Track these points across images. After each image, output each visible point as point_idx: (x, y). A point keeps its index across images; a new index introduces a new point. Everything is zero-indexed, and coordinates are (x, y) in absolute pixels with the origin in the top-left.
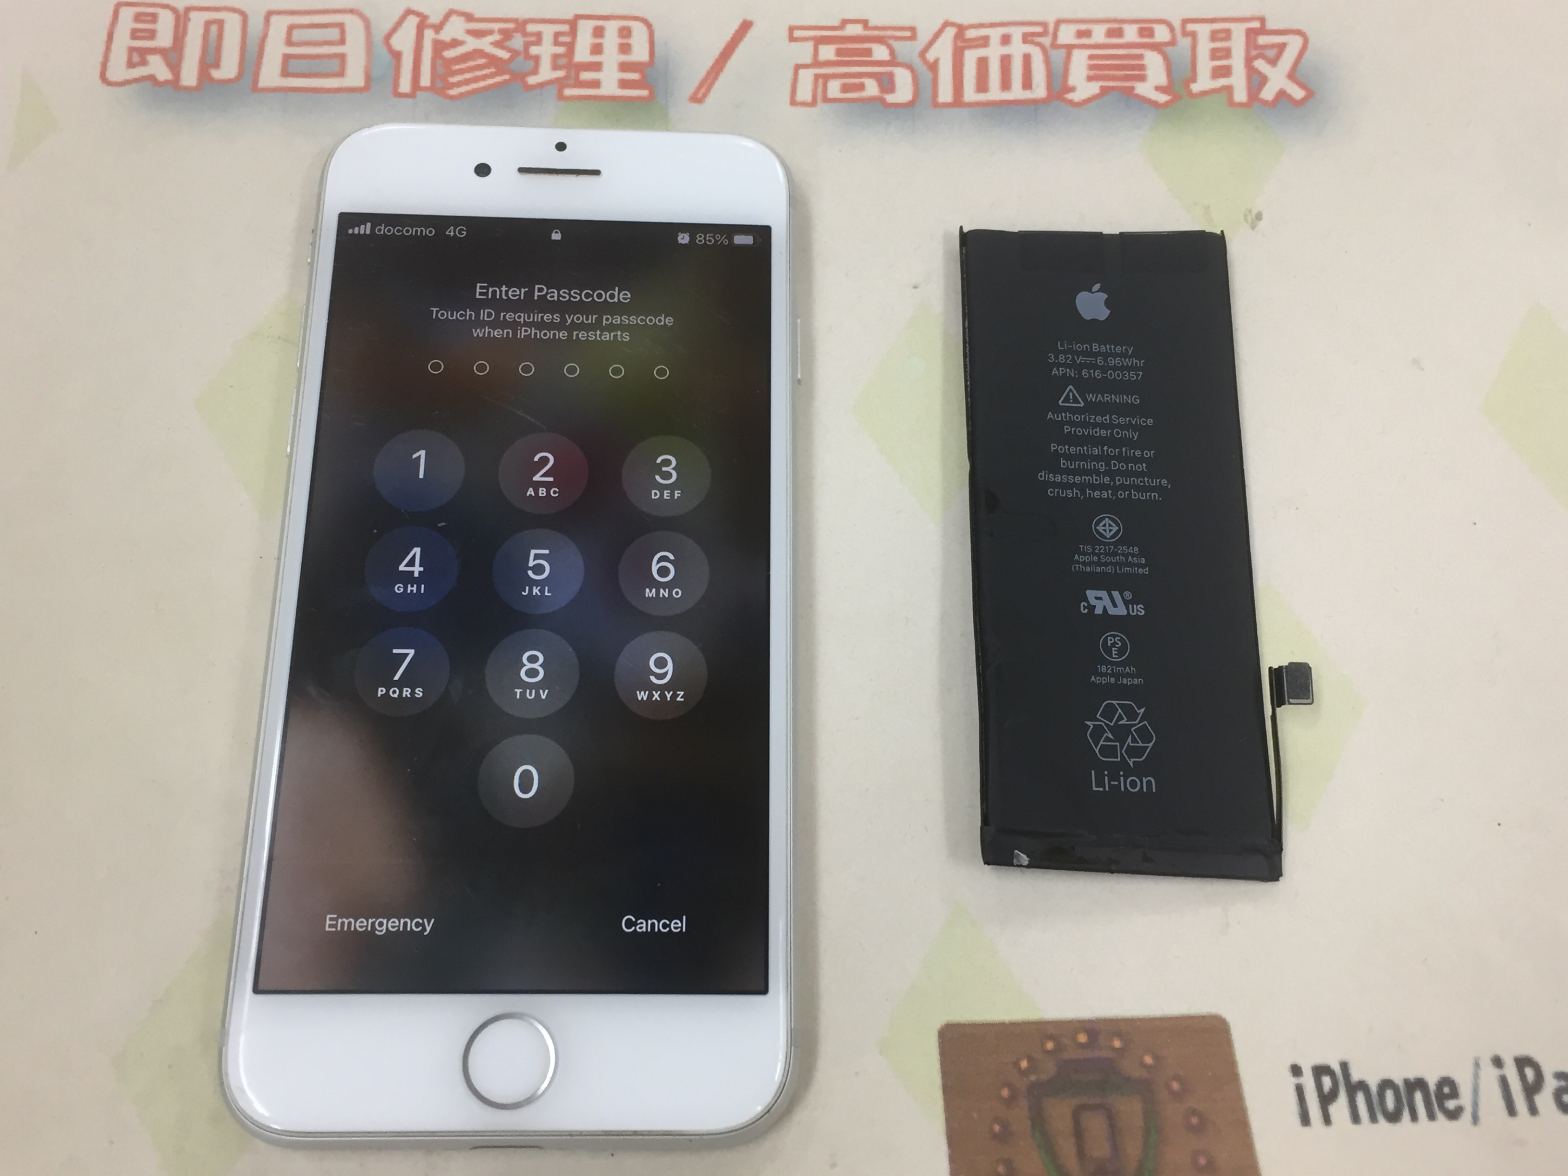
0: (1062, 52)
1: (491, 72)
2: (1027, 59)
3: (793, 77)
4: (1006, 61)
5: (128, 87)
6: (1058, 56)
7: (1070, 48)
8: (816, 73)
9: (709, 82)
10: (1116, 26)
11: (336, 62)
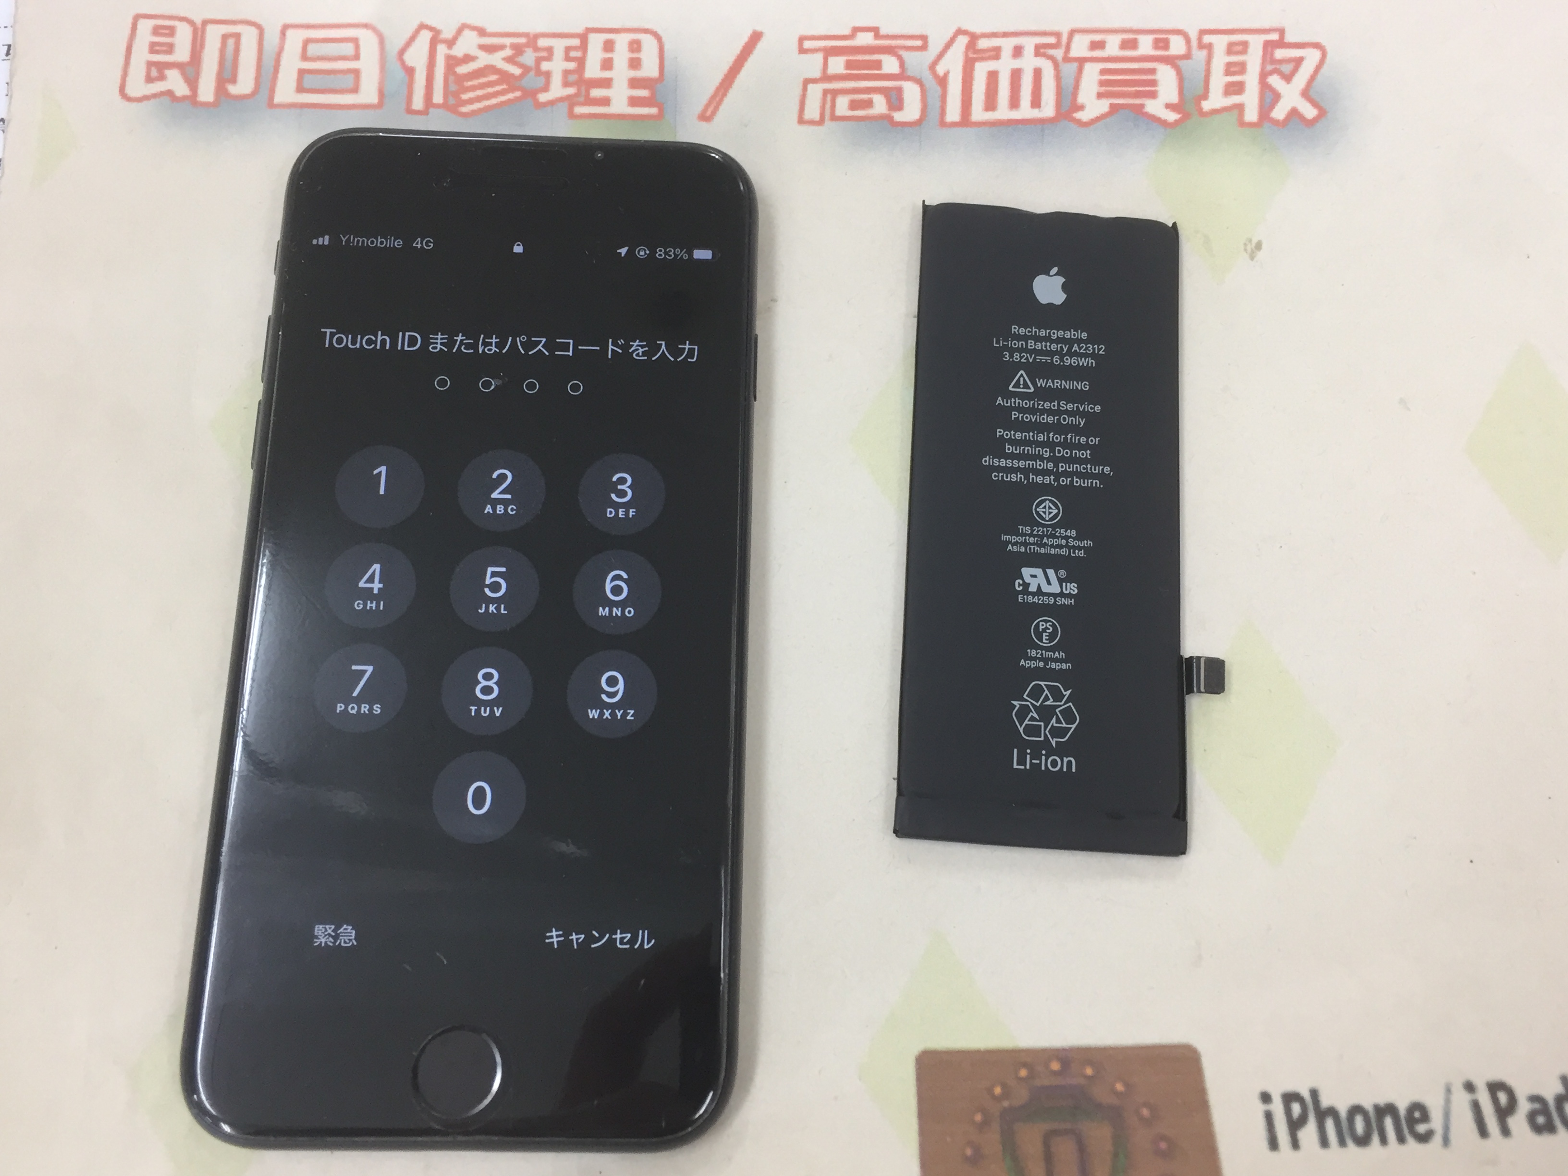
0: (1075, 65)
1: (503, 89)
2: (1038, 73)
3: (802, 93)
4: (1016, 75)
5: (145, 103)
6: (1070, 69)
7: (1082, 61)
8: (824, 88)
9: (717, 99)
10: (1131, 36)
11: (351, 78)
